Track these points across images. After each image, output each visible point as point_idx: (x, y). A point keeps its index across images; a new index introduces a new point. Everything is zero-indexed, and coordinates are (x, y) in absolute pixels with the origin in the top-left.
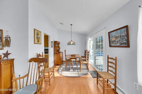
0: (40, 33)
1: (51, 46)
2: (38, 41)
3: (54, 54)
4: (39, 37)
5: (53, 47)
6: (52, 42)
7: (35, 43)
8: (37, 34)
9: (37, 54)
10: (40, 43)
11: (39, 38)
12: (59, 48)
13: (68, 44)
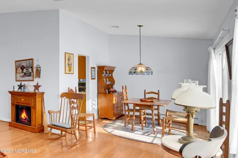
0: (72, 57)
1: (92, 76)
2: (70, 70)
3: (98, 93)
4: (71, 63)
5: (95, 79)
6: (94, 68)
7: (66, 73)
8: (69, 60)
9: (69, 88)
10: (72, 72)
11: (71, 65)
12: (113, 82)
13: (130, 73)
